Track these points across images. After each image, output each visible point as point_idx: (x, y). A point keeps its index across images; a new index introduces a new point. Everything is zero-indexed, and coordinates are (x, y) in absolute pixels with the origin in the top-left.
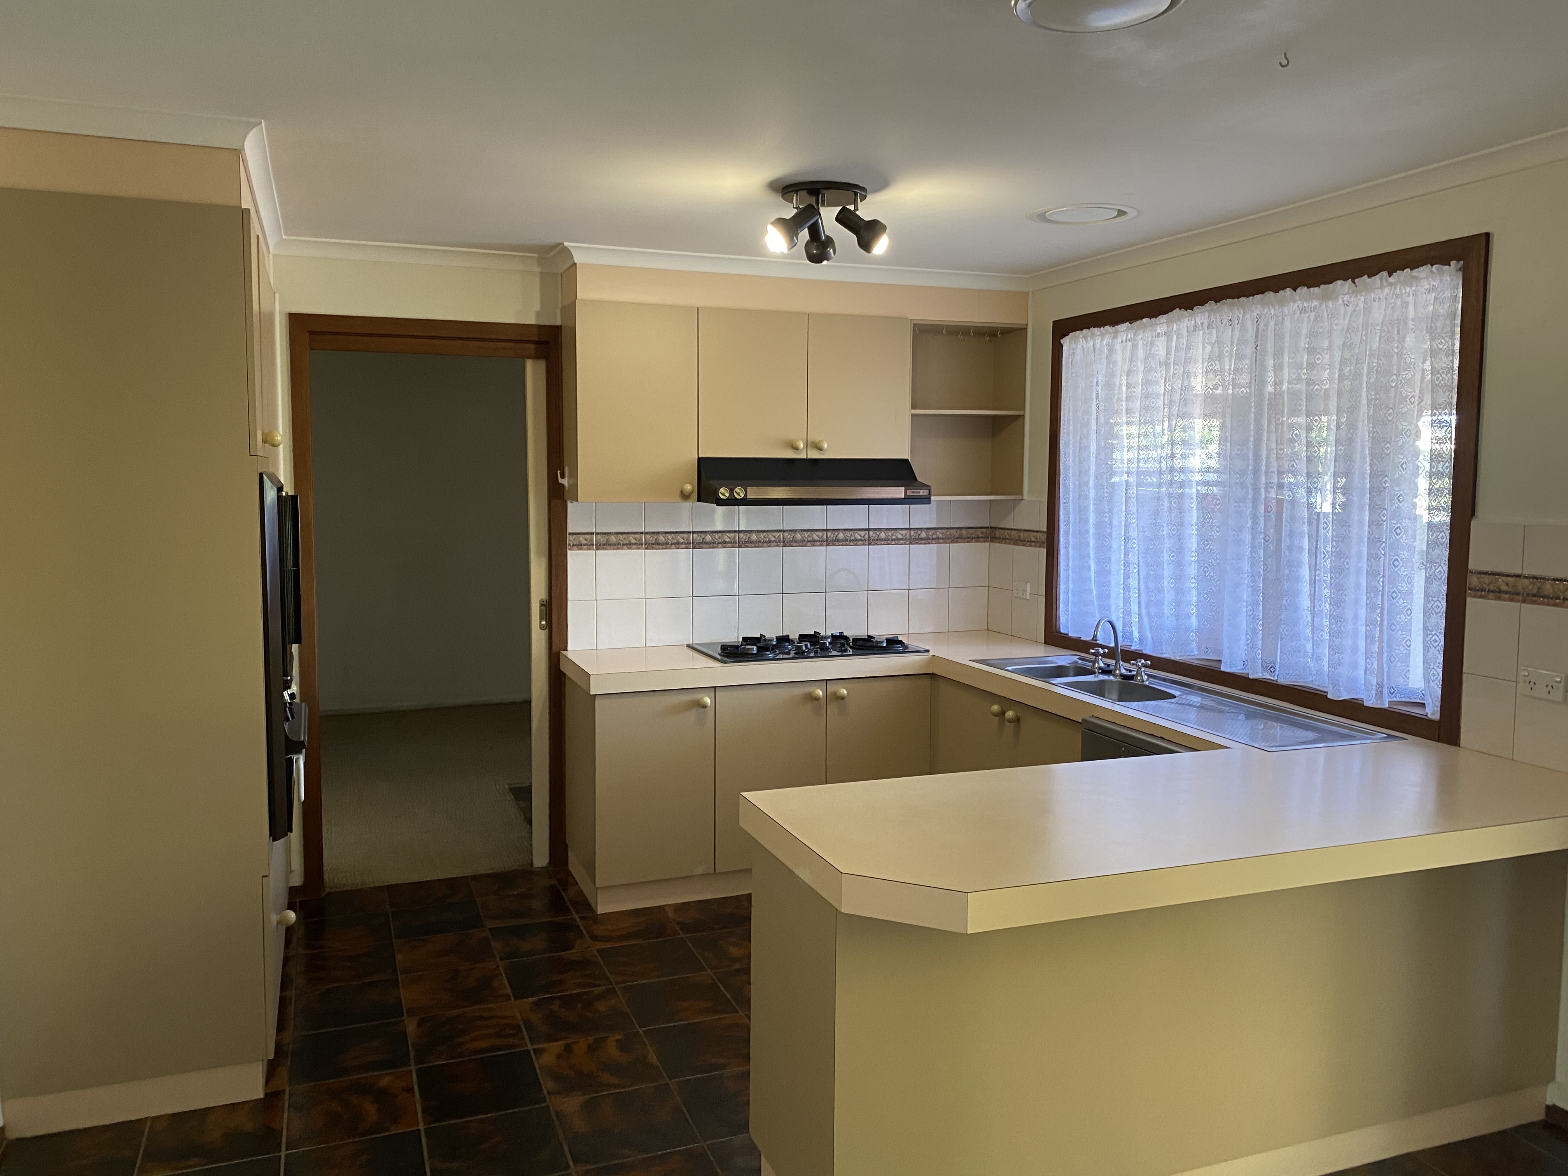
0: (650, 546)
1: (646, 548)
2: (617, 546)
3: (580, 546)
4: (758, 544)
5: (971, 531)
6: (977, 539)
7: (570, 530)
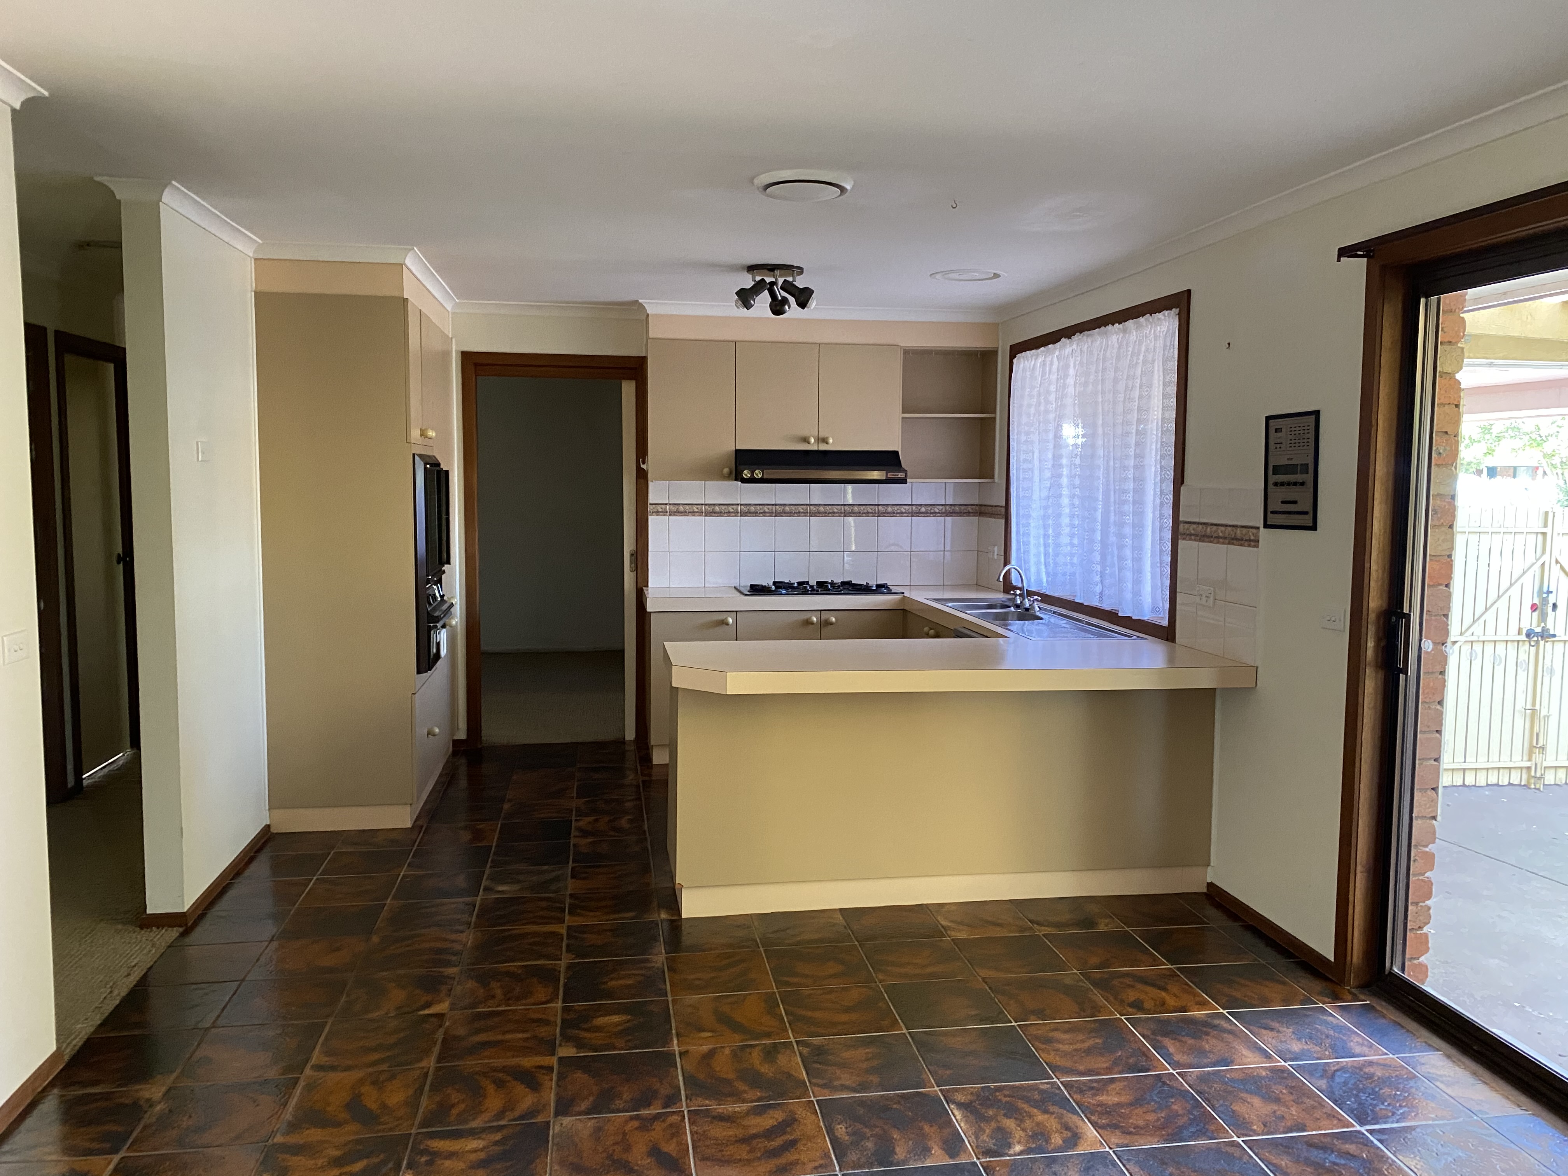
0: (708, 514)
1: (706, 516)
2: (684, 513)
3: (657, 513)
4: (790, 514)
5: (963, 508)
6: (968, 514)
7: (651, 501)
